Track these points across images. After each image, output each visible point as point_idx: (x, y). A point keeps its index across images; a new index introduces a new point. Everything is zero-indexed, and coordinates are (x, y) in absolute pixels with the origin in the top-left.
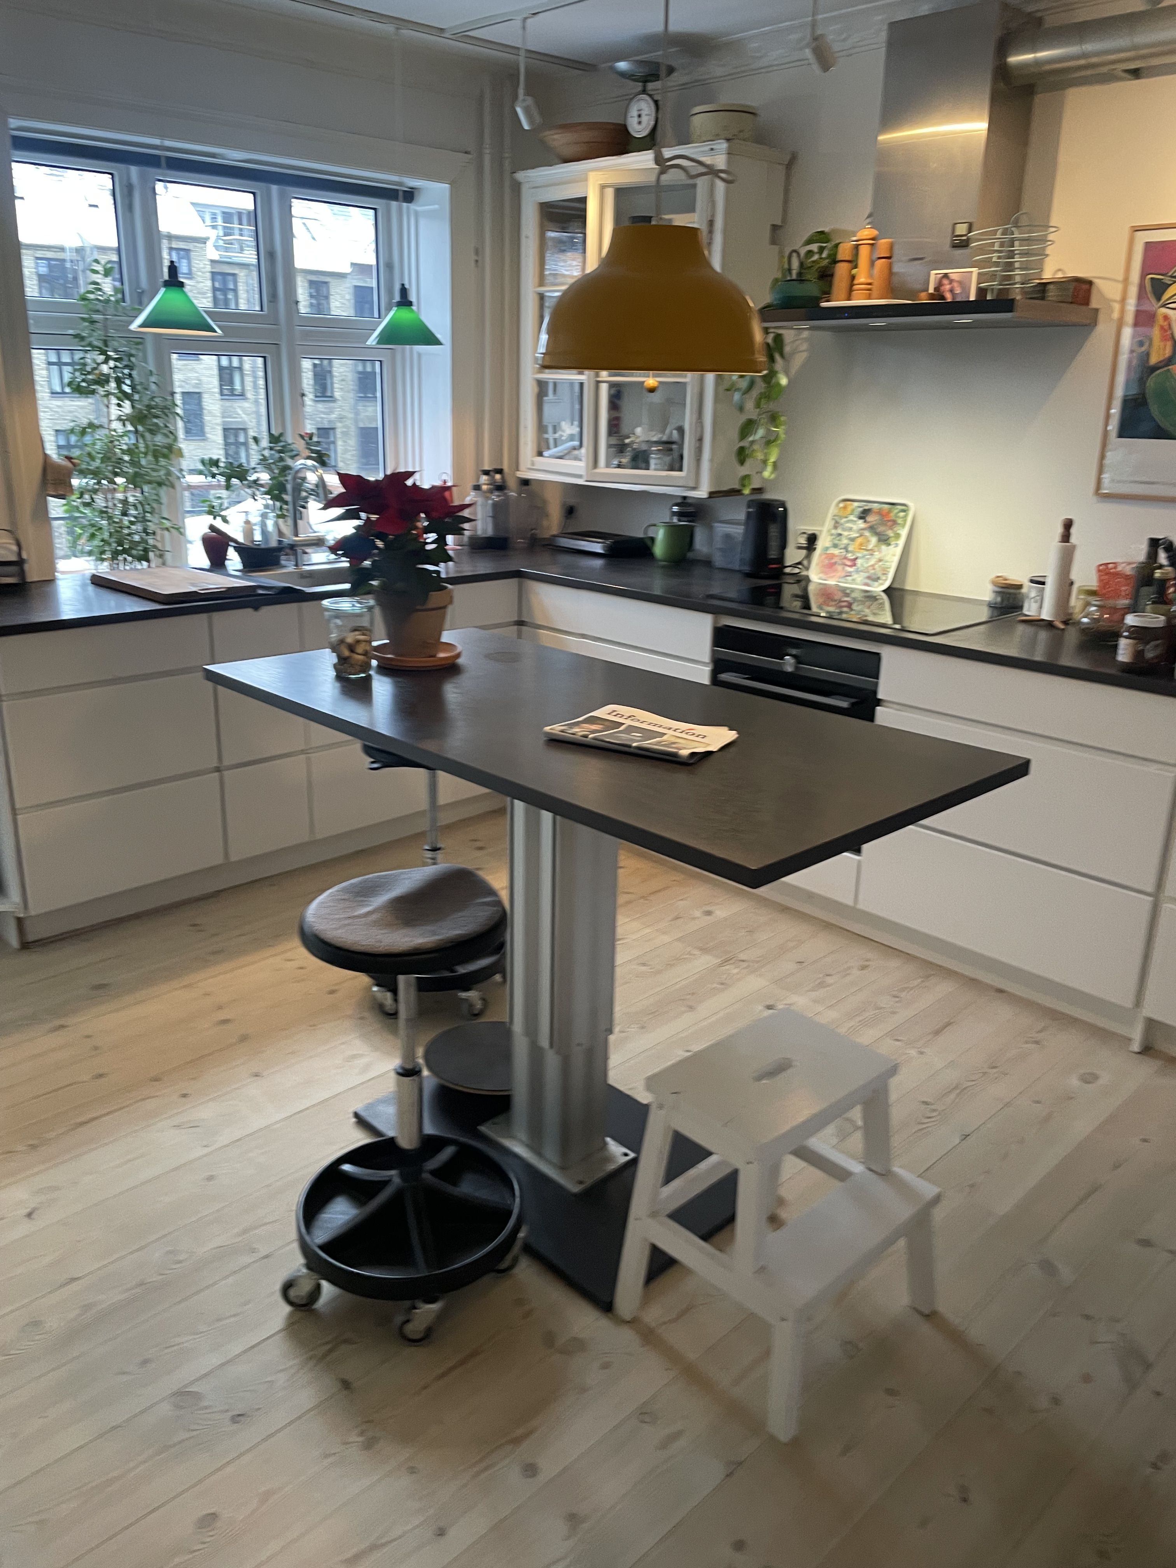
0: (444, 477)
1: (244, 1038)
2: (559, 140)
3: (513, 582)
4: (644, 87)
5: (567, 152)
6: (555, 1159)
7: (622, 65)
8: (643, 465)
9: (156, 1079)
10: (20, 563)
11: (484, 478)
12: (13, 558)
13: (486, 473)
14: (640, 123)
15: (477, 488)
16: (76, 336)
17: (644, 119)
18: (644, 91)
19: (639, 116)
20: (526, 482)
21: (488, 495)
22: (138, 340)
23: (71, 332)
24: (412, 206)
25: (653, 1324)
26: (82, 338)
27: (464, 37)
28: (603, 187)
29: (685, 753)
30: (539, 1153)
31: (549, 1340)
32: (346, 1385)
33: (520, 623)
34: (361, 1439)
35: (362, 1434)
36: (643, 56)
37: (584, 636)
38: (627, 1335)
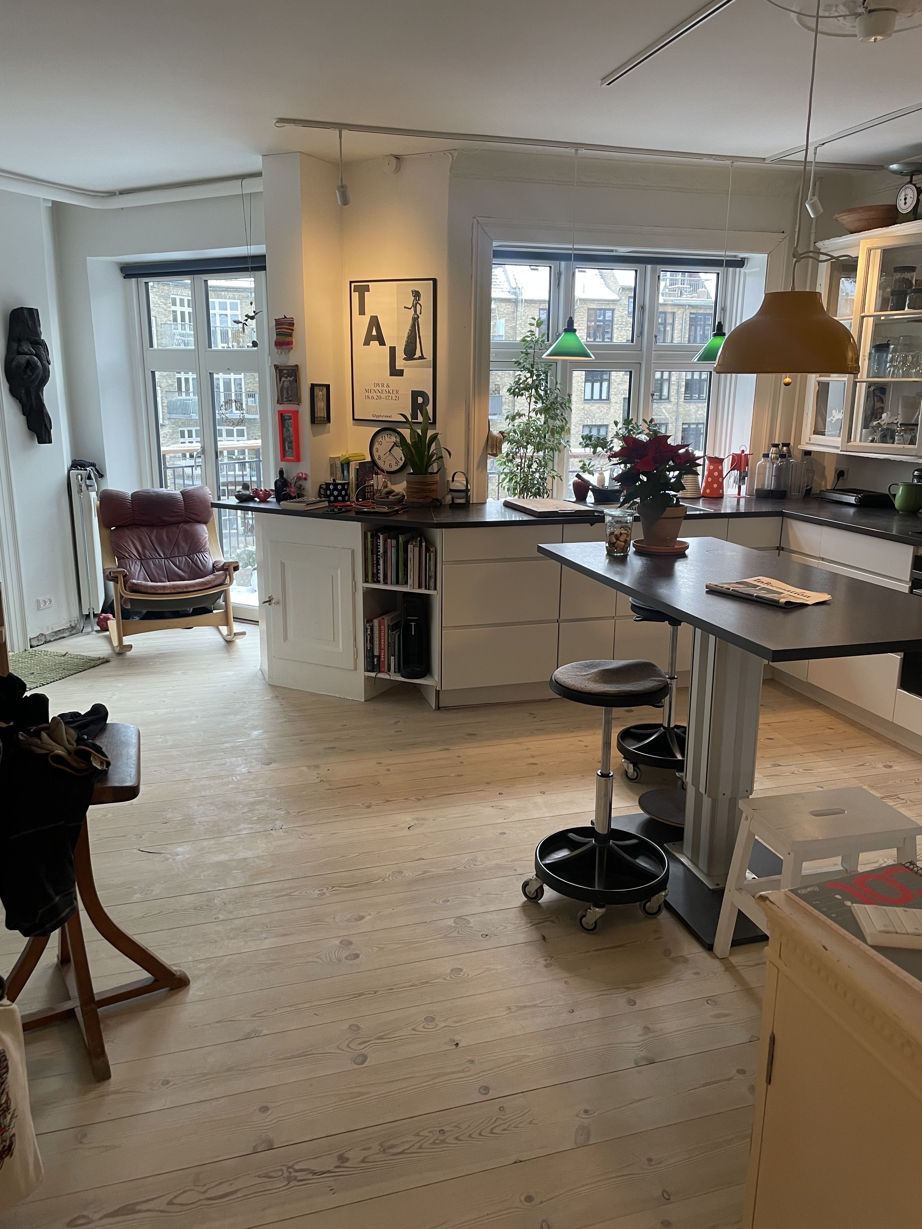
0: (743, 448)
1: (541, 774)
2: (846, 219)
3: (776, 520)
4: (911, 179)
5: (852, 227)
6: (705, 870)
7: (894, 167)
8: (891, 441)
9: (488, 783)
10: (467, 491)
11: (773, 449)
12: (464, 488)
13: (776, 446)
14: (905, 203)
15: (766, 456)
16: (516, 362)
17: (909, 201)
18: (911, 182)
19: (905, 199)
20: (808, 453)
21: (774, 461)
22: (549, 364)
23: (513, 360)
24: (742, 270)
25: (735, 964)
26: (520, 364)
27: (781, 161)
28: (870, 250)
29: (783, 601)
30: (696, 865)
31: (667, 953)
32: (544, 938)
33: (780, 549)
34: (544, 962)
35: (546, 960)
36: (908, 159)
37: (823, 559)
38: (717, 963)
